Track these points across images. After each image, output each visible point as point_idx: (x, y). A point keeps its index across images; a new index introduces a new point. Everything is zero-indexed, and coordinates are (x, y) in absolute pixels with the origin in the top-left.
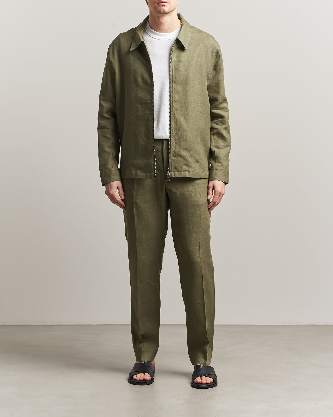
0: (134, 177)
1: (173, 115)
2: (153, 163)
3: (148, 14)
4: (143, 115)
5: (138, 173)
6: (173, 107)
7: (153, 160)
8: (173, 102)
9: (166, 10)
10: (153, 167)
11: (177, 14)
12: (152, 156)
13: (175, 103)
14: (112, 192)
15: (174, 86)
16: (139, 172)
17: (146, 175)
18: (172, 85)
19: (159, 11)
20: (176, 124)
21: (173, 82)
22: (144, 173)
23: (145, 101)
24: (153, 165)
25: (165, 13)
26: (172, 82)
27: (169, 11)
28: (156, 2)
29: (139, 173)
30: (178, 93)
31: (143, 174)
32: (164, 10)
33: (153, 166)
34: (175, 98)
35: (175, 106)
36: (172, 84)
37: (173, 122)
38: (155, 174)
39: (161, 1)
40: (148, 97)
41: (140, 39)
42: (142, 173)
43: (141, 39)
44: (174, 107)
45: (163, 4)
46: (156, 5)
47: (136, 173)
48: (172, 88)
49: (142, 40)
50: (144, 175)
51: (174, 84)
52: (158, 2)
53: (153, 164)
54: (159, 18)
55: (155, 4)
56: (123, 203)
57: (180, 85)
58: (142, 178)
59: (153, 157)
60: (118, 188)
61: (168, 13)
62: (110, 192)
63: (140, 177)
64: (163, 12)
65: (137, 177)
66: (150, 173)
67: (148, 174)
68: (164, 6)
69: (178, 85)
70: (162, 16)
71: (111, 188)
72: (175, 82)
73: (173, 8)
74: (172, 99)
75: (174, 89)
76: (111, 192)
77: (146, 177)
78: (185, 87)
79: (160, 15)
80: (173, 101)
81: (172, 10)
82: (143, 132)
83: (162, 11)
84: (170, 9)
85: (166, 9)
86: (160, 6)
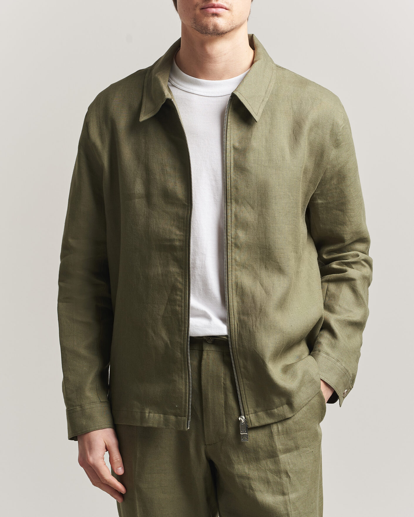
0: (139, 424)
1: (234, 279)
2: (186, 393)
3: (177, 35)
4: (162, 275)
5: (147, 414)
6: (233, 261)
7: (186, 385)
8: (233, 248)
9: (220, 27)
10: (186, 402)
11: (249, 36)
12: (184, 376)
13: (237, 251)
14: (94, 459)
15: (234, 209)
16: (150, 413)
17: (166, 421)
18: (229, 208)
19: (203, 28)
20: (243, 302)
21: (233, 201)
22: (162, 415)
23: (168, 243)
24: (186, 396)
25: (219, 34)
26: (229, 201)
27: (229, 27)
28: (196, 5)
29: (149, 416)
30: (243, 225)
31: (160, 417)
32: (215, 26)
33: (186, 400)
34: (236, 237)
35: (238, 258)
36: (229, 204)
37: (234, 295)
38: (188, 420)
39: (210, 3)
40: (176, 234)
41: (162, 93)
42: (157, 415)
43: (166, 92)
44: (236, 261)
45: (214, 10)
46: (198, 11)
47: (143, 413)
48: (229, 215)
49: (167, 95)
50: (162, 419)
51: (234, 205)
52: (204, 5)
53: (184, 394)
54: (203, 44)
55: (195, 10)
56: (119, 486)
57: (249, 208)
58: (156, 426)
59: (186, 379)
60: (107, 449)
61: (226, 32)
62: (88, 460)
63: (151, 425)
64: (214, 30)
65: (145, 425)
66: (176, 415)
67: (172, 418)
68: (216, 15)
69: (245, 207)
70: (211, 41)
71: (91, 449)
72: (237, 202)
73: (237, 22)
74: (231, 242)
75: (236, 216)
76: (91, 459)
77: (166, 426)
78: (262, 211)
79: (206, 37)
80: (233, 245)
81: (234, 26)
82: (160, 317)
83: (211, 27)
84: (230, 24)
85: (222, 23)
86: (207, 15)
